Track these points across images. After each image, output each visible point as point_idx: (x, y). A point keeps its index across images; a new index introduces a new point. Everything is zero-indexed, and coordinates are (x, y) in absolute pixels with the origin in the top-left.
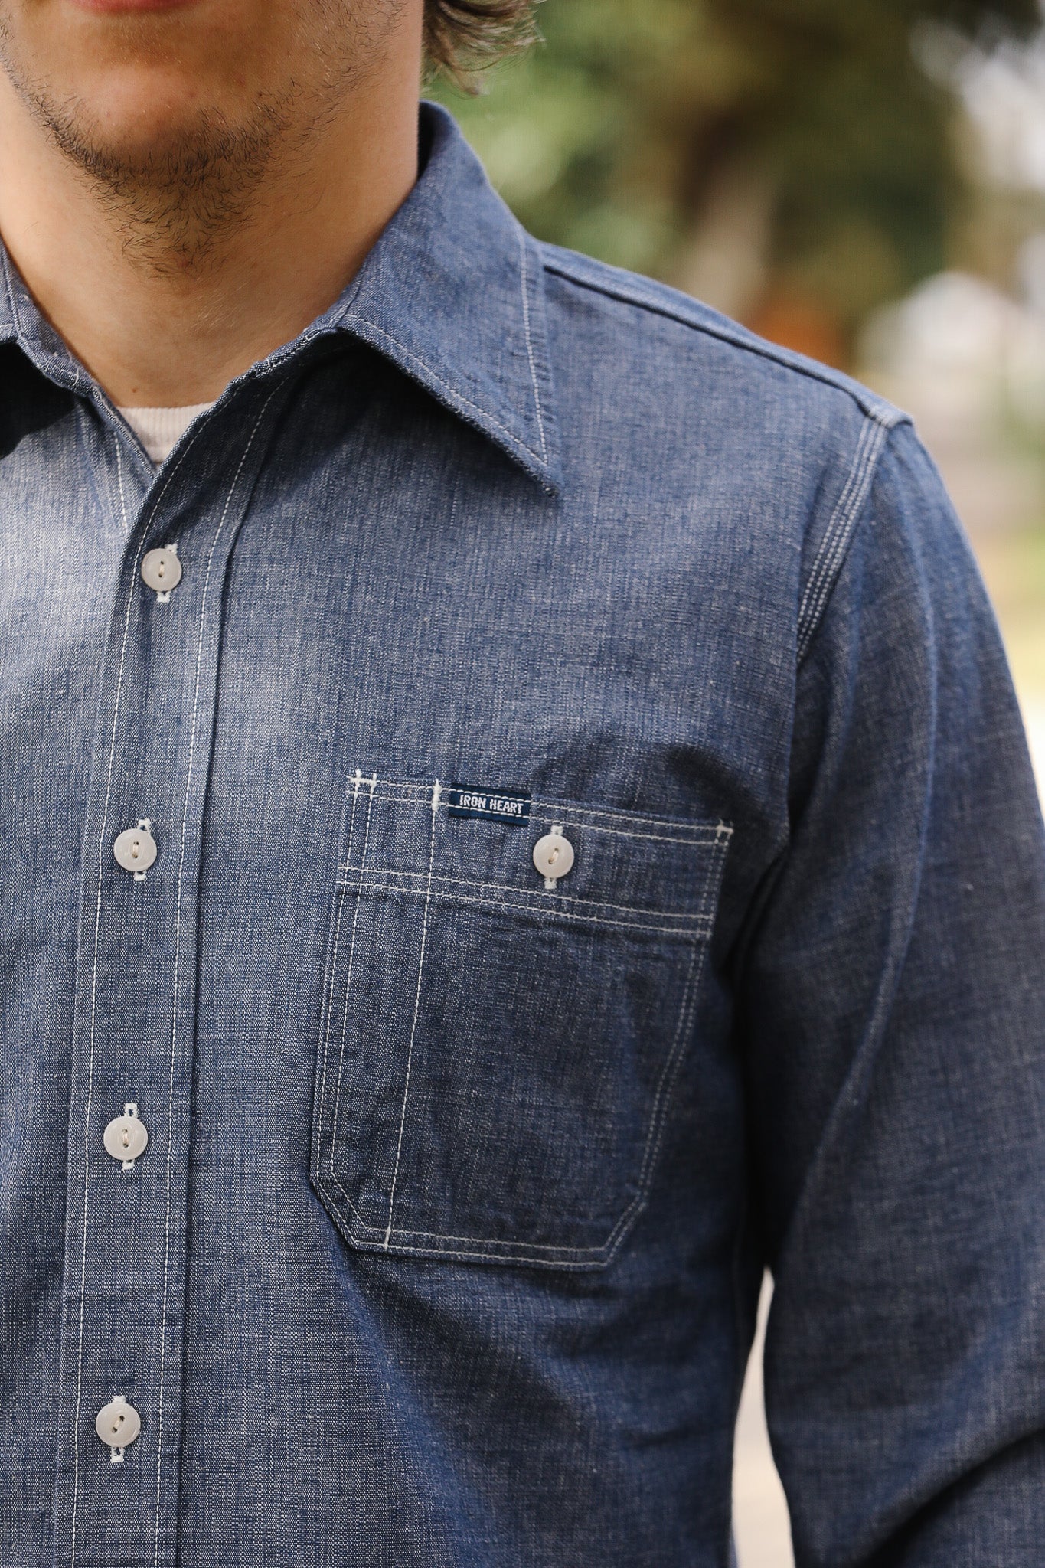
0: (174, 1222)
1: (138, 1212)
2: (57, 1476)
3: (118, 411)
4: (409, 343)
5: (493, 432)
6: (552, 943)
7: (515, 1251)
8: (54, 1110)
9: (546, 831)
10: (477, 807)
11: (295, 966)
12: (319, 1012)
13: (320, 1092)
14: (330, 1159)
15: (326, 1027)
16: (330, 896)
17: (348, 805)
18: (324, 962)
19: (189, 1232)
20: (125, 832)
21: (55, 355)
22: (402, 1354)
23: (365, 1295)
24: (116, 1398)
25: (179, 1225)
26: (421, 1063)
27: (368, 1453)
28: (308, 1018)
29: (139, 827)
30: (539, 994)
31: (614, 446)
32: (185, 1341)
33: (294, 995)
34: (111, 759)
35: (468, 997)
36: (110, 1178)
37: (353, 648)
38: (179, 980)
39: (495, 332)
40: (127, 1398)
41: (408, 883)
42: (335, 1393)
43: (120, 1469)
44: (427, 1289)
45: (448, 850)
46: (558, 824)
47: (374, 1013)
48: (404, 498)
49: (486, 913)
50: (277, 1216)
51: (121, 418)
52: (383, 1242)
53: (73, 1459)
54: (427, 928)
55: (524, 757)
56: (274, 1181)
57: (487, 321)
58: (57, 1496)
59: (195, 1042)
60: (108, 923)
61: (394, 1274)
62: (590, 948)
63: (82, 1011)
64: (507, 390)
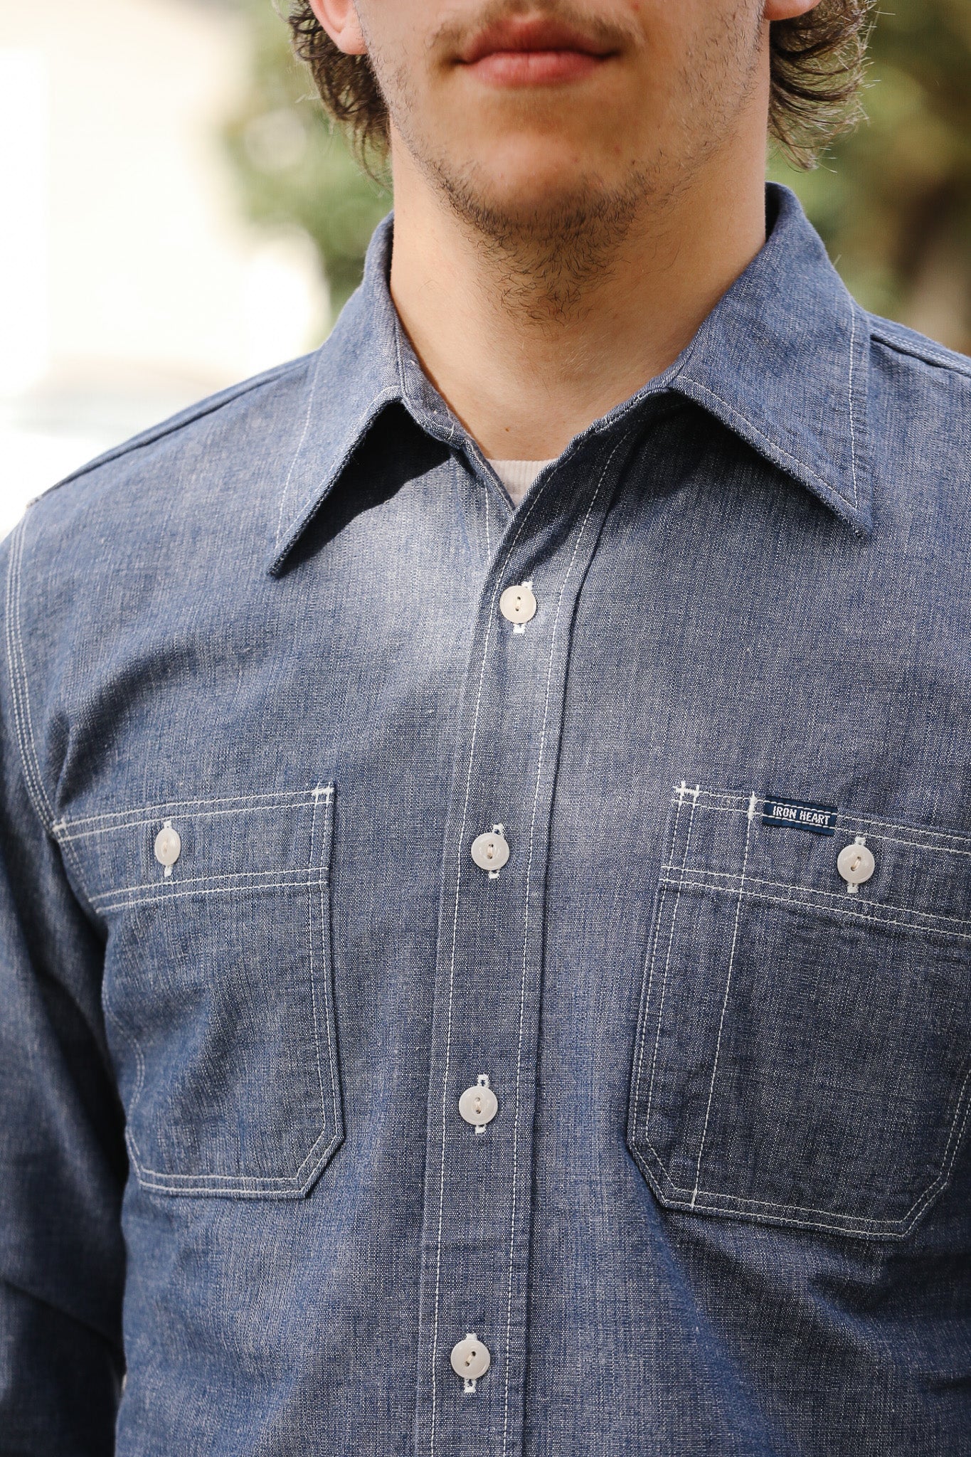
0: (520, 1180)
1: (488, 1171)
2: (417, 1404)
3: (488, 463)
4: (733, 401)
5: (807, 480)
6: (853, 941)
7: (811, 1217)
8: (415, 1079)
9: (851, 841)
10: (788, 817)
11: (620, 952)
12: (639, 995)
13: (638, 1066)
14: (645, 1125)
15: (645, 1008)
16: (653, 892)
17: (673, 811)
18: (645, 950)
19: (534, 1190)
20: (481, 835)
21: (435, 412)
22: (711, 1302)
23: (676, 1249)
24: (468, 1335)
25: (525, 1183)
26: (729, 1043)
27: (684, 1388)
28: (629, 999)
29: (493, 831)
30: (840, 987)
31: (925, 492)
32: (530, 1286)
33: (617, 979)
34: (470, 771)
35: (773, 986)
36: (464, 1141)
37: (683, 676)
38: (526, 966)
39: (820, 389)
40: (478, 1336)
41: (723, 882)
42: (653, 1334)
43: (473, 1398)
44: (731, 1244)
45: (761, 855)
46: (861, 836)
47: (688, 997)
48: (734, 540)
49: (793, 912)
50: (600, 1175)
51: (490, 468)
52: (690, 1201)
53: (431, 1389)
54: (738, 923)
55: (831, 774)
56: (598, 1143)
57: (813, 380)
58: (417, 1421)
59: (541, 1021)
60: (465, 916)
61: (700, 1230)
62: (889, 948)
63: (441, 992)
64: (825, 442)
